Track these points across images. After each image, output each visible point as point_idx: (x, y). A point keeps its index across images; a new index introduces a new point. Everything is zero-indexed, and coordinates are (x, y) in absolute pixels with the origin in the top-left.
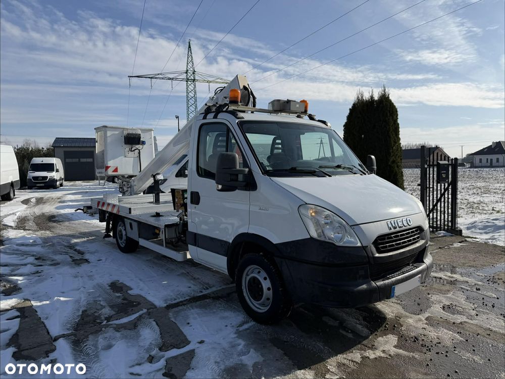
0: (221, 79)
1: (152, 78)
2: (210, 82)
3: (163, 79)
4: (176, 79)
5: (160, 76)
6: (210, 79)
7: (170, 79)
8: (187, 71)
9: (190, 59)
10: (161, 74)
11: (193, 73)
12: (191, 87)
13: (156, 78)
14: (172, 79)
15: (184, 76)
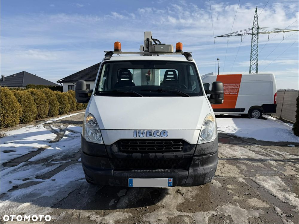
0: (279, 29)
1: (228, 36)
2: (270, 32)
3: (236, 35)
4: (245, 34)
5: (234, 34)
6: (270, 31)
7: (240, 35)
8: (253, 27)
9: (256, 19)
10: (235, 33)
11: (258, 29)
12: (255, 39)
13: (231, 36)
14: (242, 35)
15: (251, 32)
